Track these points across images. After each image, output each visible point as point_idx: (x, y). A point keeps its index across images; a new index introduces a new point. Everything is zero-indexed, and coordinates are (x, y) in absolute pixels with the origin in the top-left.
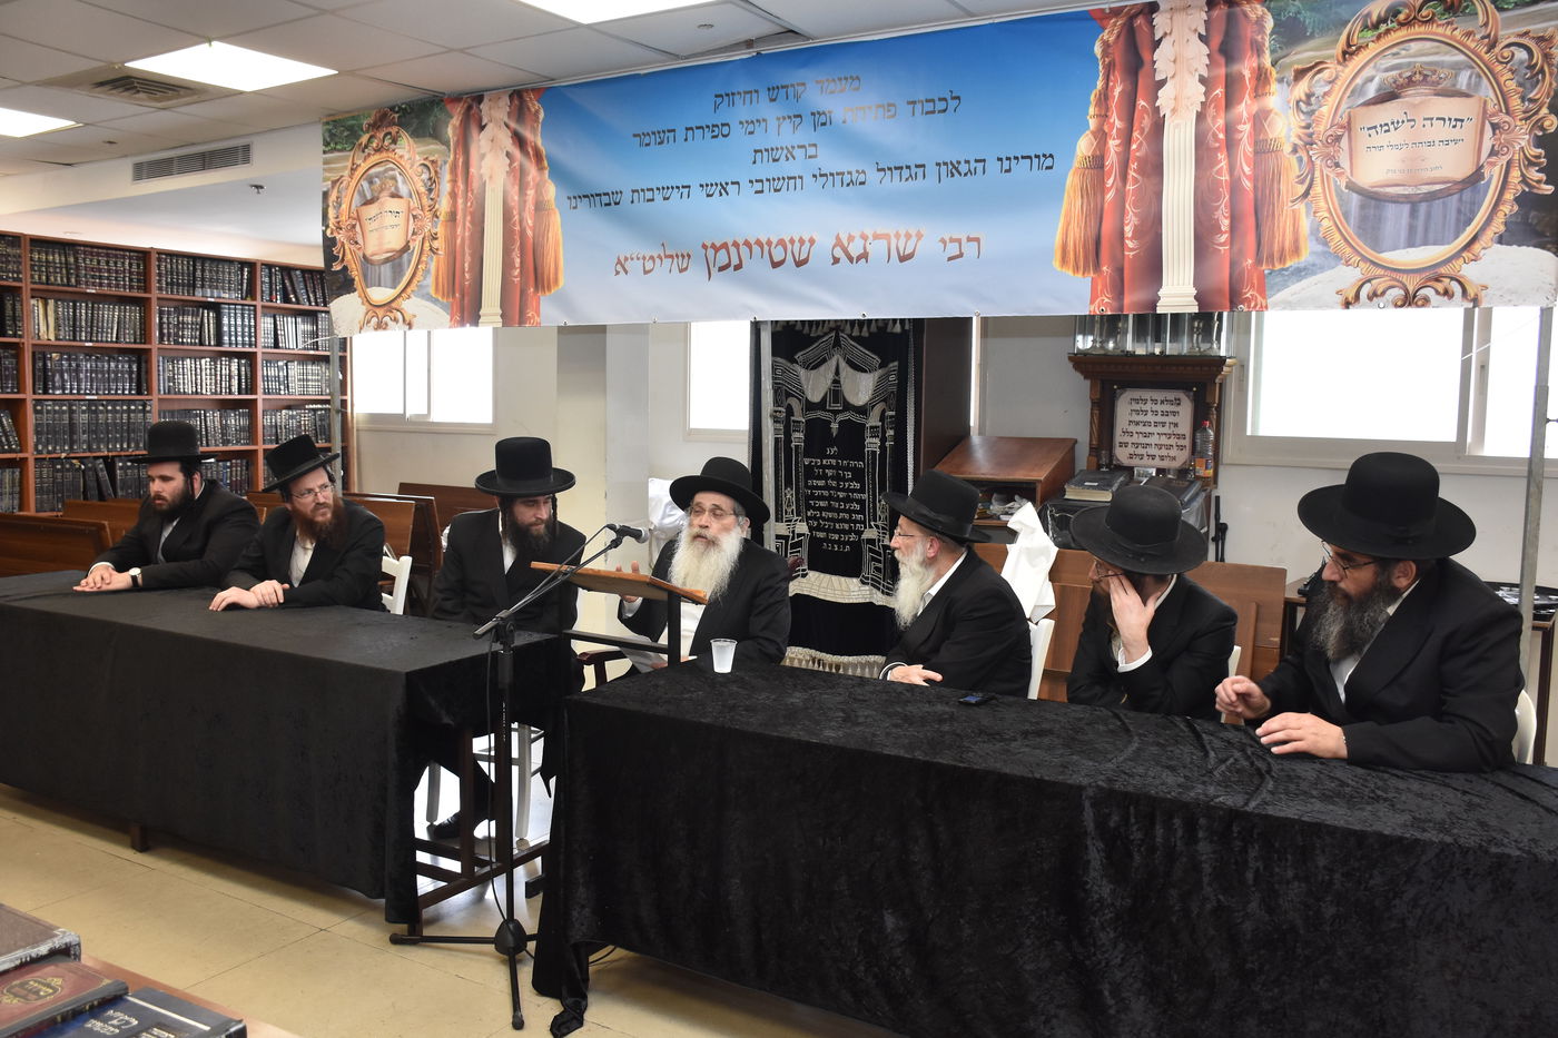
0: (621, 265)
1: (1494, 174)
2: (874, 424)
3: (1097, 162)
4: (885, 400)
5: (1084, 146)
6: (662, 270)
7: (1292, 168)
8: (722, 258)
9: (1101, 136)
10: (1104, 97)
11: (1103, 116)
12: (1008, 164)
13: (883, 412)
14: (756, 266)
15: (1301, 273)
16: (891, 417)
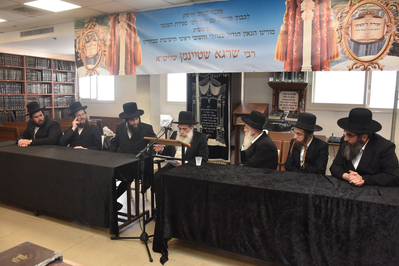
0: (158, 59)
1: (387, 38)
2: (219, 100)
3: (286, 32)
4: (222, 94)
5: (282, 28)
6: (169, 60)
7: (337, 35)
8: (185, 57)
9: (287, 25)
10: (287, 15)
11: (287, 20)
12: (262, 32)
13: (222, 97)
14: (195, 59)
15: (338, 62)
16: (224, 98)
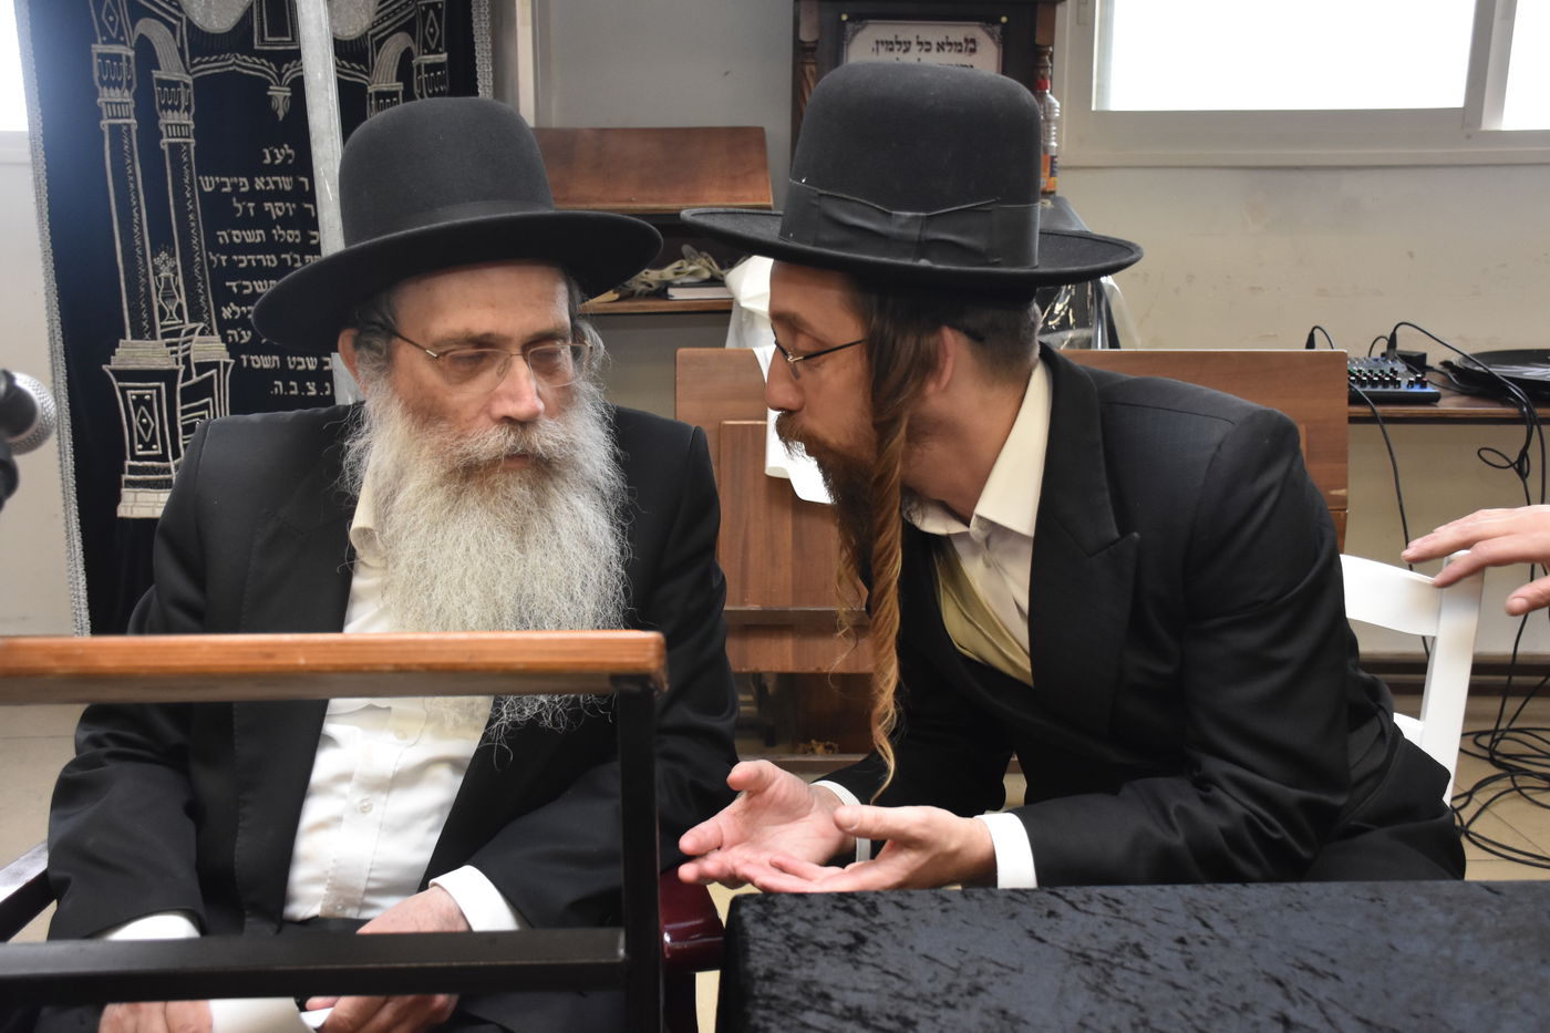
2: (384, 87)
4: (409, 28)
13: (407, 56)
16: (431, 67)
